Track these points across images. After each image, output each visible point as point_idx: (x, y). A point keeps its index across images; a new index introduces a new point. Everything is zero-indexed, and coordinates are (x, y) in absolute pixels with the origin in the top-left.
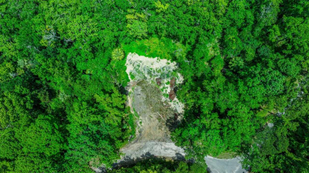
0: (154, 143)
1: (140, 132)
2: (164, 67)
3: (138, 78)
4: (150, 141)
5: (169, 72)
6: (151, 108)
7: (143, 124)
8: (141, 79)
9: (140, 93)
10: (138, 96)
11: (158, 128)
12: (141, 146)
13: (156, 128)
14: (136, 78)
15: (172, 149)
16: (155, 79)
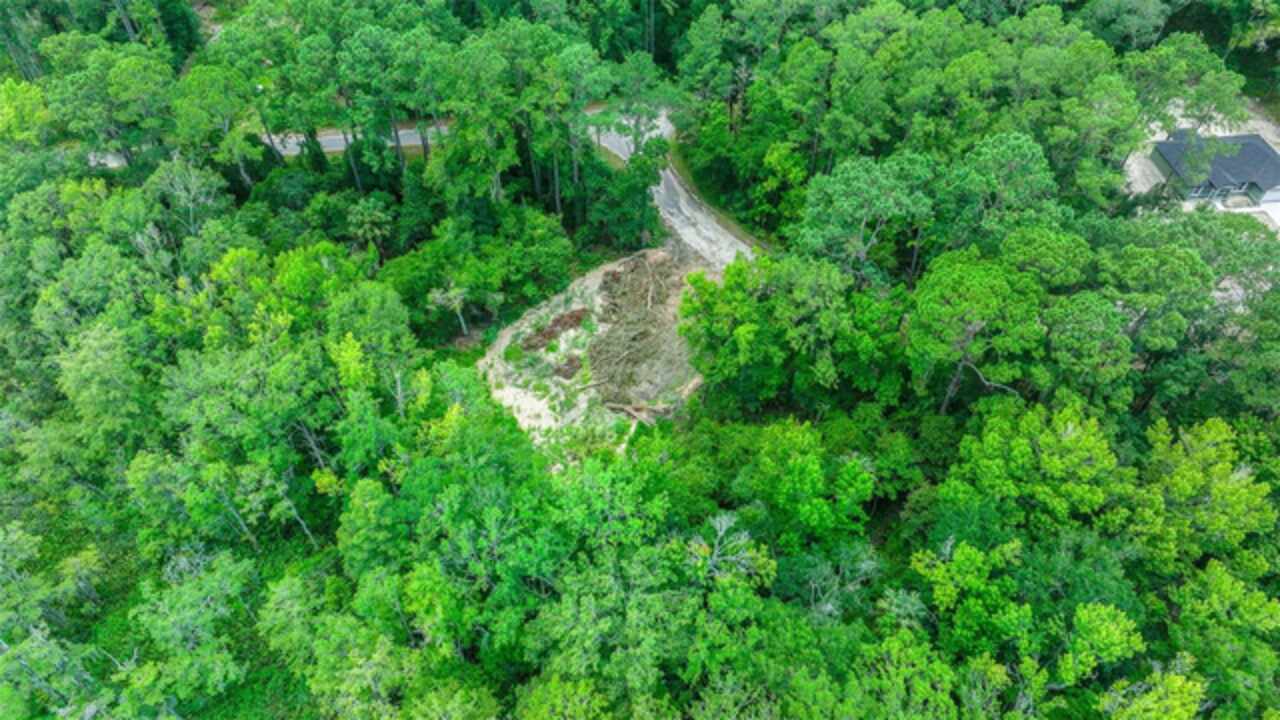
2: (518, 386)
5: (518, 367)
8: (607, 407)
9: (645, 384)
14: (617, 422)
15: (699, 233)
16: (573, 380)
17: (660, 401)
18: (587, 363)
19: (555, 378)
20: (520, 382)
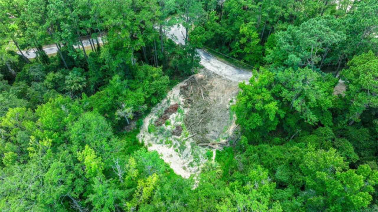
2: (158, 144)
3: (203, 151)
4: (231, 81)
5: (155, 135)
6: (208, 108)
8: (200, 146)
9: (212, 132)
10: (216, 129)
14: (206, 151)
15: (212, 65)
16: (181, 136)
17: (221, 139)
18: (184, 127)
19: (173, 136)
20: (158, 141)
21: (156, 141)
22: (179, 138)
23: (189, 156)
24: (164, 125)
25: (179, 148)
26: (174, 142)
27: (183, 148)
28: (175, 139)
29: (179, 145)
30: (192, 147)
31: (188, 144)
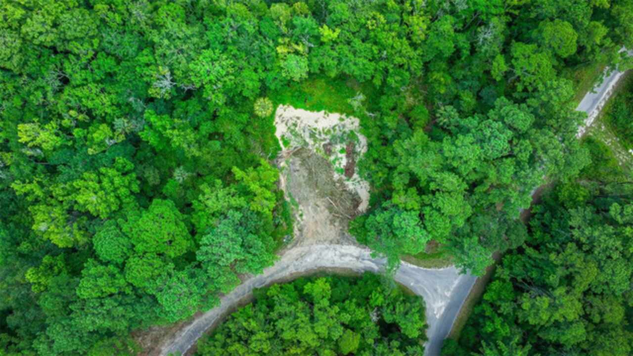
0: (323, 246)
1: (300, 230)
2: (335, 126)
3: (295, 144)
4: (316, 243)
6: (317, 191)
7: (304, 217)
8: (299, 146)
9: (298, 168)
10: (296, 174)
11: (328, 223)
12: (303, 252)
13: (326, 223)
14: (291, 145)
17: (286, 166)
21: (339, 127)
22: (323, 143)
23: (302, 132)
24: (345, 147)
25: (315, 134)
26: (323, 136)
27: (312, 135)
28: (325, 140)
29: (317, 136)
30: (305, 141)
31: (311, 142)
